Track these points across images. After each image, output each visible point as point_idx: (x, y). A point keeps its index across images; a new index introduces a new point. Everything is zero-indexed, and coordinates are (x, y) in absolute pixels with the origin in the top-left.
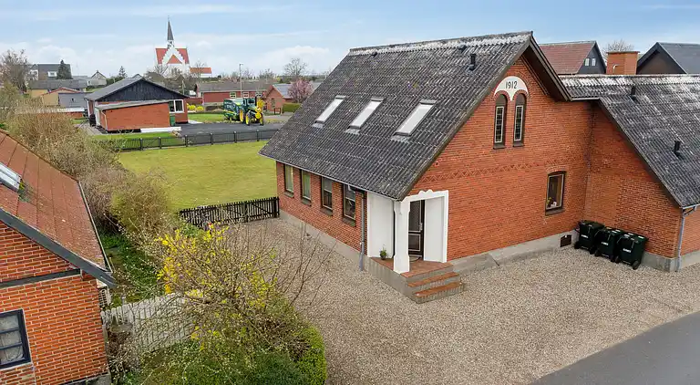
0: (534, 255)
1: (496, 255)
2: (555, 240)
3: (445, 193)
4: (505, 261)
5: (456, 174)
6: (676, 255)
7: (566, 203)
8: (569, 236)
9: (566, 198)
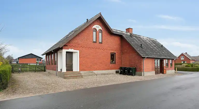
0: (108, 74)
1: (96, 72)
2: (114, 71)
3: (78, 51)
4: (99, 75)
5: (81, 47)
6: (143, 71)
7: (116, 61)
8: (118, 71)
9: (116, 60)
